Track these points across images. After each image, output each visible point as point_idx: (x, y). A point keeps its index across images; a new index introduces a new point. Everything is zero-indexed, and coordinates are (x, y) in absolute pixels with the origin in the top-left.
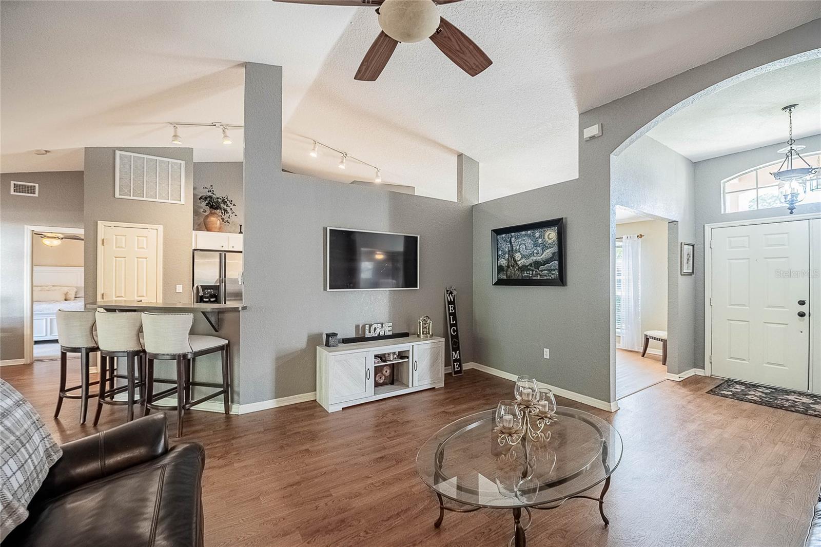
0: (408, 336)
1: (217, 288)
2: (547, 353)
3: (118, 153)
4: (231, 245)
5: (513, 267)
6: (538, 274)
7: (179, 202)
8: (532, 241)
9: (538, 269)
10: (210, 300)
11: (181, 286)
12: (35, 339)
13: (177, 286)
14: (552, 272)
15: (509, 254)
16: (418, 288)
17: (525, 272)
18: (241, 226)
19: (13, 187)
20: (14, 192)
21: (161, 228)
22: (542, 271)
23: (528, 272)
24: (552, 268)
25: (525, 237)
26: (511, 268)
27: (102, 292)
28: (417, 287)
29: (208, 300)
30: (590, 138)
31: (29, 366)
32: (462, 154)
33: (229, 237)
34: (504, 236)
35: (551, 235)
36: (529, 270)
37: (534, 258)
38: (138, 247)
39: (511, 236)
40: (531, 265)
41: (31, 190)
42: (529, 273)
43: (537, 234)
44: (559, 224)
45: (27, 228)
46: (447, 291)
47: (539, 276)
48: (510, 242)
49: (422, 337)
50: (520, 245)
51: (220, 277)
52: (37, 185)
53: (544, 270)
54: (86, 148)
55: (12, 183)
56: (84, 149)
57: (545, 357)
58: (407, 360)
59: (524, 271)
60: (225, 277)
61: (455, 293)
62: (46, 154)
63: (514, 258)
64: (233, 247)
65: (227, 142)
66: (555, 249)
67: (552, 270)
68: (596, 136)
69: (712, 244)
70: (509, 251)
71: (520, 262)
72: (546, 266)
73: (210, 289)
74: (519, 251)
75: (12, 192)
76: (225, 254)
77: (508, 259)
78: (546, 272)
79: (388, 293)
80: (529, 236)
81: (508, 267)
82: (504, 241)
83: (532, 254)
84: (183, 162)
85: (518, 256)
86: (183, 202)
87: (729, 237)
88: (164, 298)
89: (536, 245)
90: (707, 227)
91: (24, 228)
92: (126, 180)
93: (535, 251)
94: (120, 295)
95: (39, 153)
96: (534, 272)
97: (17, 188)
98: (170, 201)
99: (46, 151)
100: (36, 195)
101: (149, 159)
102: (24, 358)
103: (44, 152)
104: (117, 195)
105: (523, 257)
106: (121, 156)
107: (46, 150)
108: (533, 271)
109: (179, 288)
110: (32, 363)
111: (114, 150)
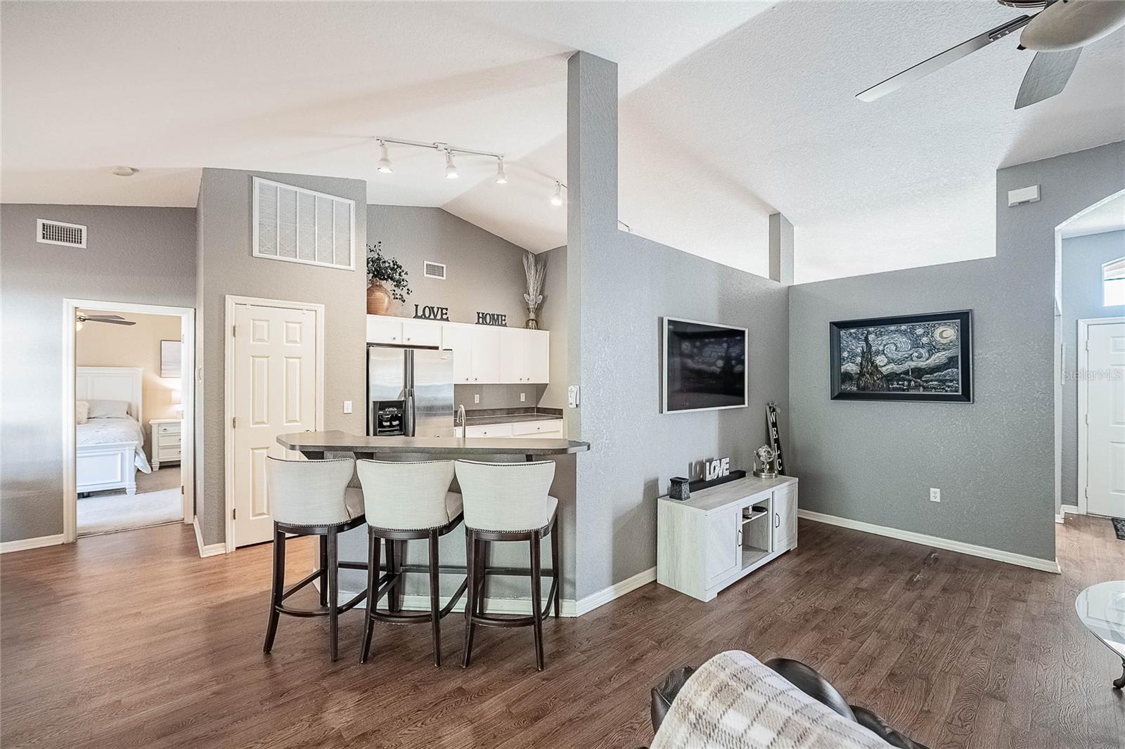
0: (744, 476)
1: (399, 405)
2: (935, 495)
3: (257, 181)
4: (406, 336)
5: (871, 374)
6: (920, 385)
7: (347, 267)
8: (910, 340)
9: (920, 378)
10: (391, 423)
11: (351, 402)
12: (79, 490)
13: (346, 402)
14: (947, 384)
15: (863, 357)
16: (746, 405)
17: (895, 383)
18: (417, 306)
19: (41, 229)
20: (44, 238)
21: (321, 308)
22: (927, 382)
23: (900, 383)
24: (947, 378)
25: (895, 334)
26: (868, 376)
27: (233, 416)
28: (744, 404)
29: (388, 424)
30: (1019, 203)
31: (71, 547)
32: (780, 213)
33: (402, 324)
34: (853, 331)
35: (948, 333)
36: (904, 380)
37: (913, 364)
38: (287, 339)
39: (868, 331)
40: (906, 373)
41: (74, 236)
42: (903, 385)
43: (919, 331)
44: (964, 319)
45: (68, 303)
46: (770, 408)
47: (921, 388)
48: (866, 339)
49: (763, 477)
50: (885, 345)
51: (406, 387)
52: (84, 228)
53: (932, 381)
54: (204, 169)
55: (40, 222)
56: (201, 171)
57: (932, 499)
58: (766, 512)
59: (891, 380)
60: (412, 387)
61: (778, 410)
62: (132, 174)
63: (872, 363)
64: (409, 339)
65: (453, 175)
66: (956, 351)
67: (946, 380)
68: (1031, 201)
69: (1088, 345)
70: (863, 352)
71: (884, 369)
72: (935, 374)
73: (393, 407)
74: (884, 353)
75: (39, 239)
76: (412, 351)
77: (861, 363)
78: (936, 383)
79: (717, 413)
80: (904, 333)
81: (861, 374)
82: (854, 338)
83: (910, 358)
84: (352, 203)
85: (880, 360)
86: (352, 267)
87: (1114, 337)
88: (326, 424)
89: (916, 344)
90: (1082, 323)
91: (62, 302)
92: (269, 228)
93: (916, 354)
94: (261, 421)
95: (120, 173)
96: (913, 383)
97: (48, 232)
98: (334, 265)
99: (133, 169)
100: (84, 245)
101: (304, 195)
102: (62, 533)
103: (131, 171)
104: (256, 253)
105: (890, 361)
106: (261, 185)
107: (134, 167)
108: (909, 381)
109: (348, 406)
110: (76, 540)
111: (250, 176)
